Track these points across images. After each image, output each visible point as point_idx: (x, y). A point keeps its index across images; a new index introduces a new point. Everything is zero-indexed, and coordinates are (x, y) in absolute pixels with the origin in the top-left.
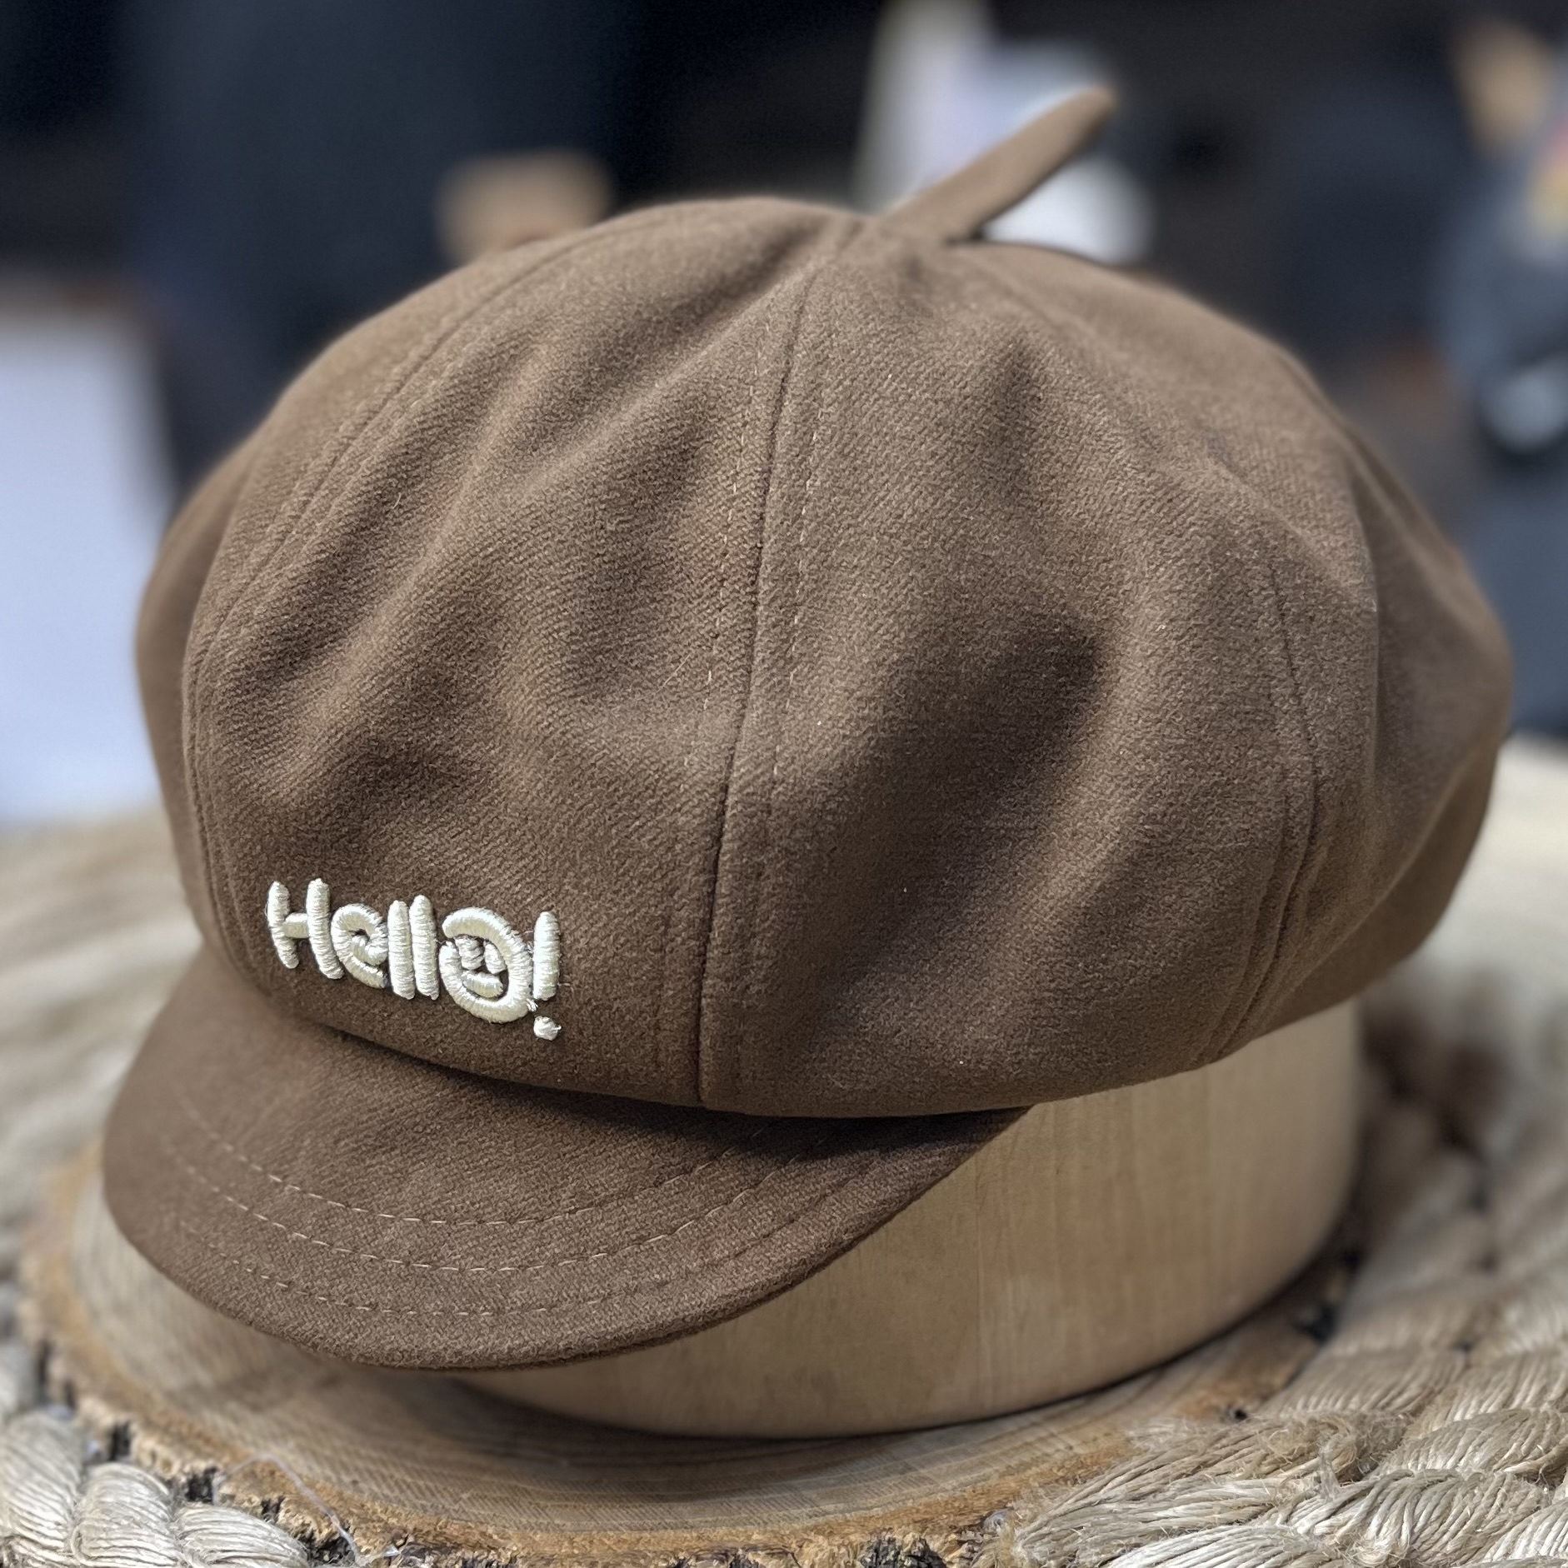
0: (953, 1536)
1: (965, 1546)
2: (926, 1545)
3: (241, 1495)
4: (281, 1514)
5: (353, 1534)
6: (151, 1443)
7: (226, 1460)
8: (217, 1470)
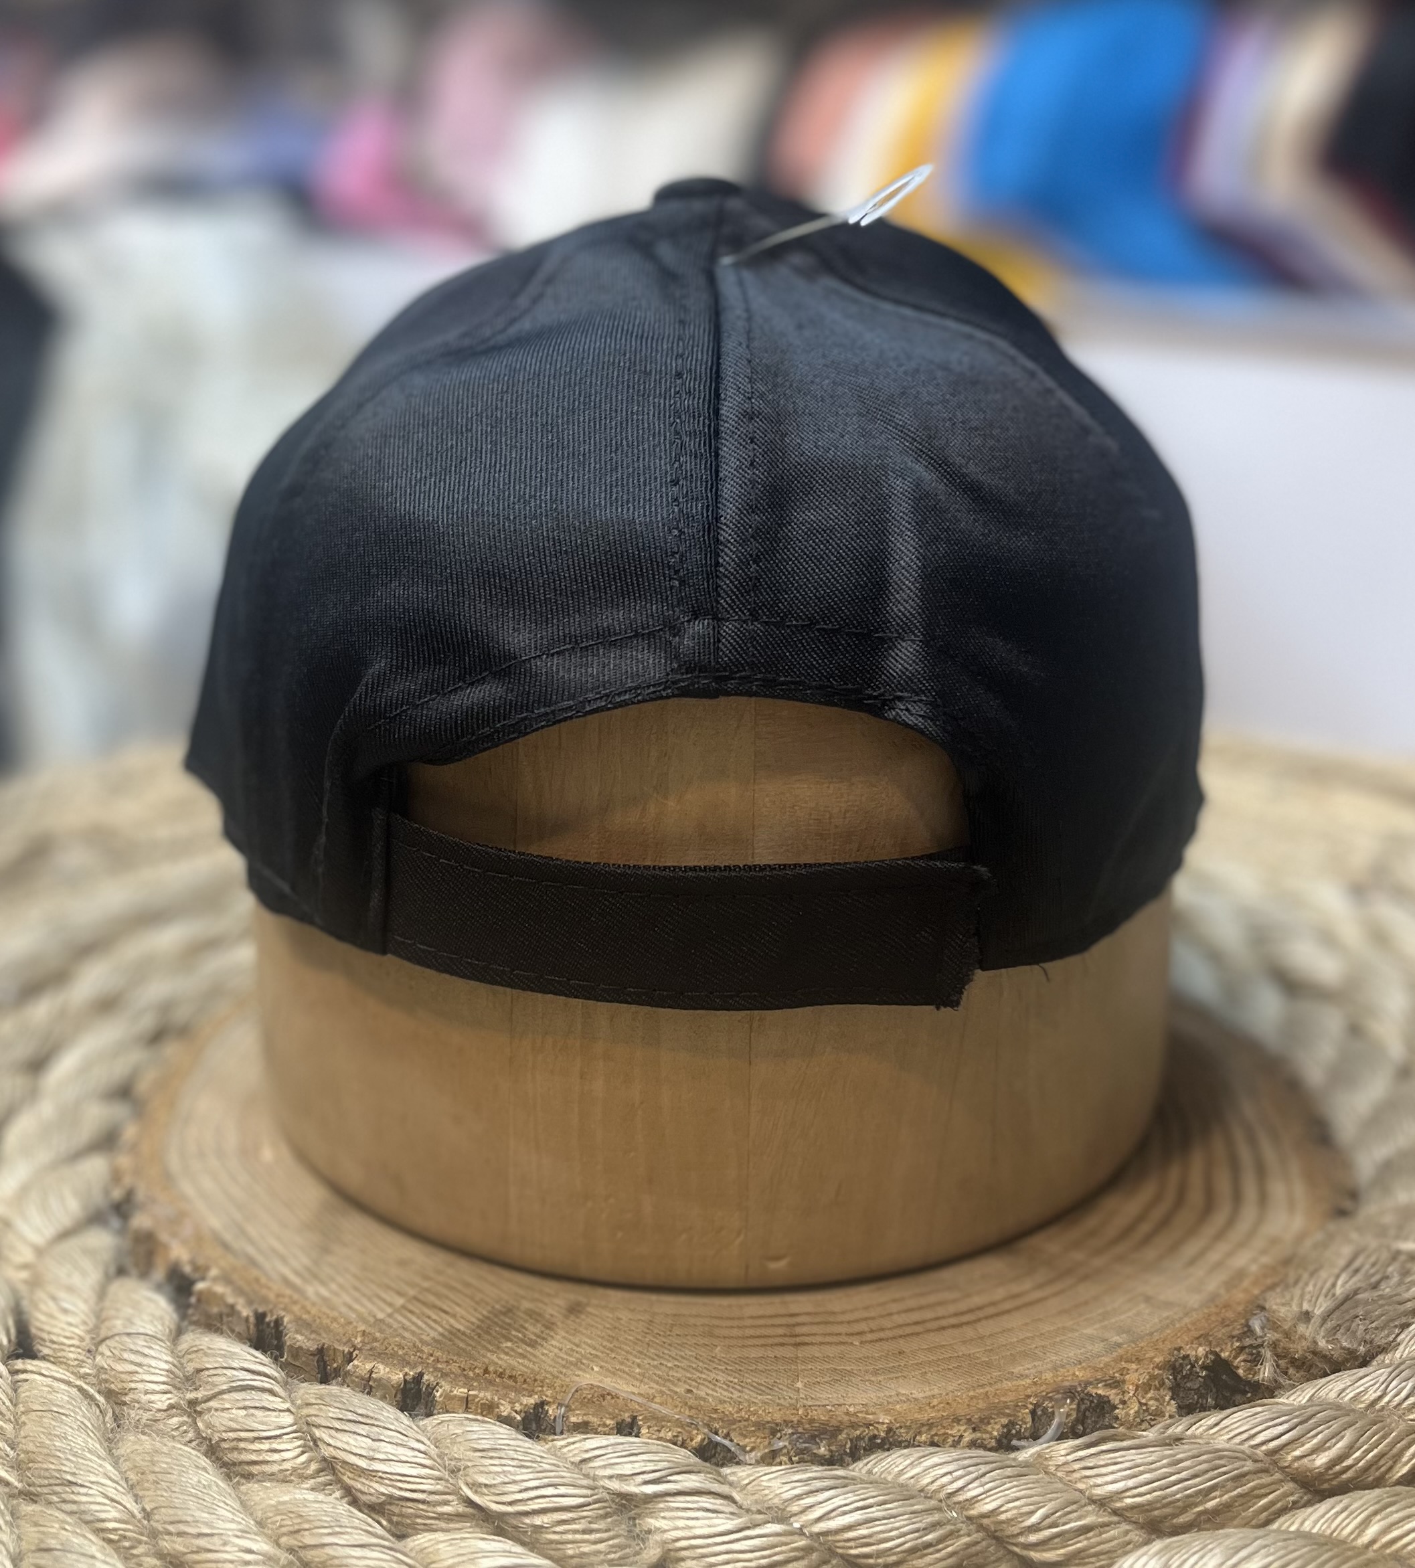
0: (1238, 1344)
1: (1247, 1350)
2: (1217, 1355)
3: (594, 1420)
4: (644, 1431)
5: (727, 1436)
6: (462, 1390)
7: (549, 1393)
8: (548, 1403)
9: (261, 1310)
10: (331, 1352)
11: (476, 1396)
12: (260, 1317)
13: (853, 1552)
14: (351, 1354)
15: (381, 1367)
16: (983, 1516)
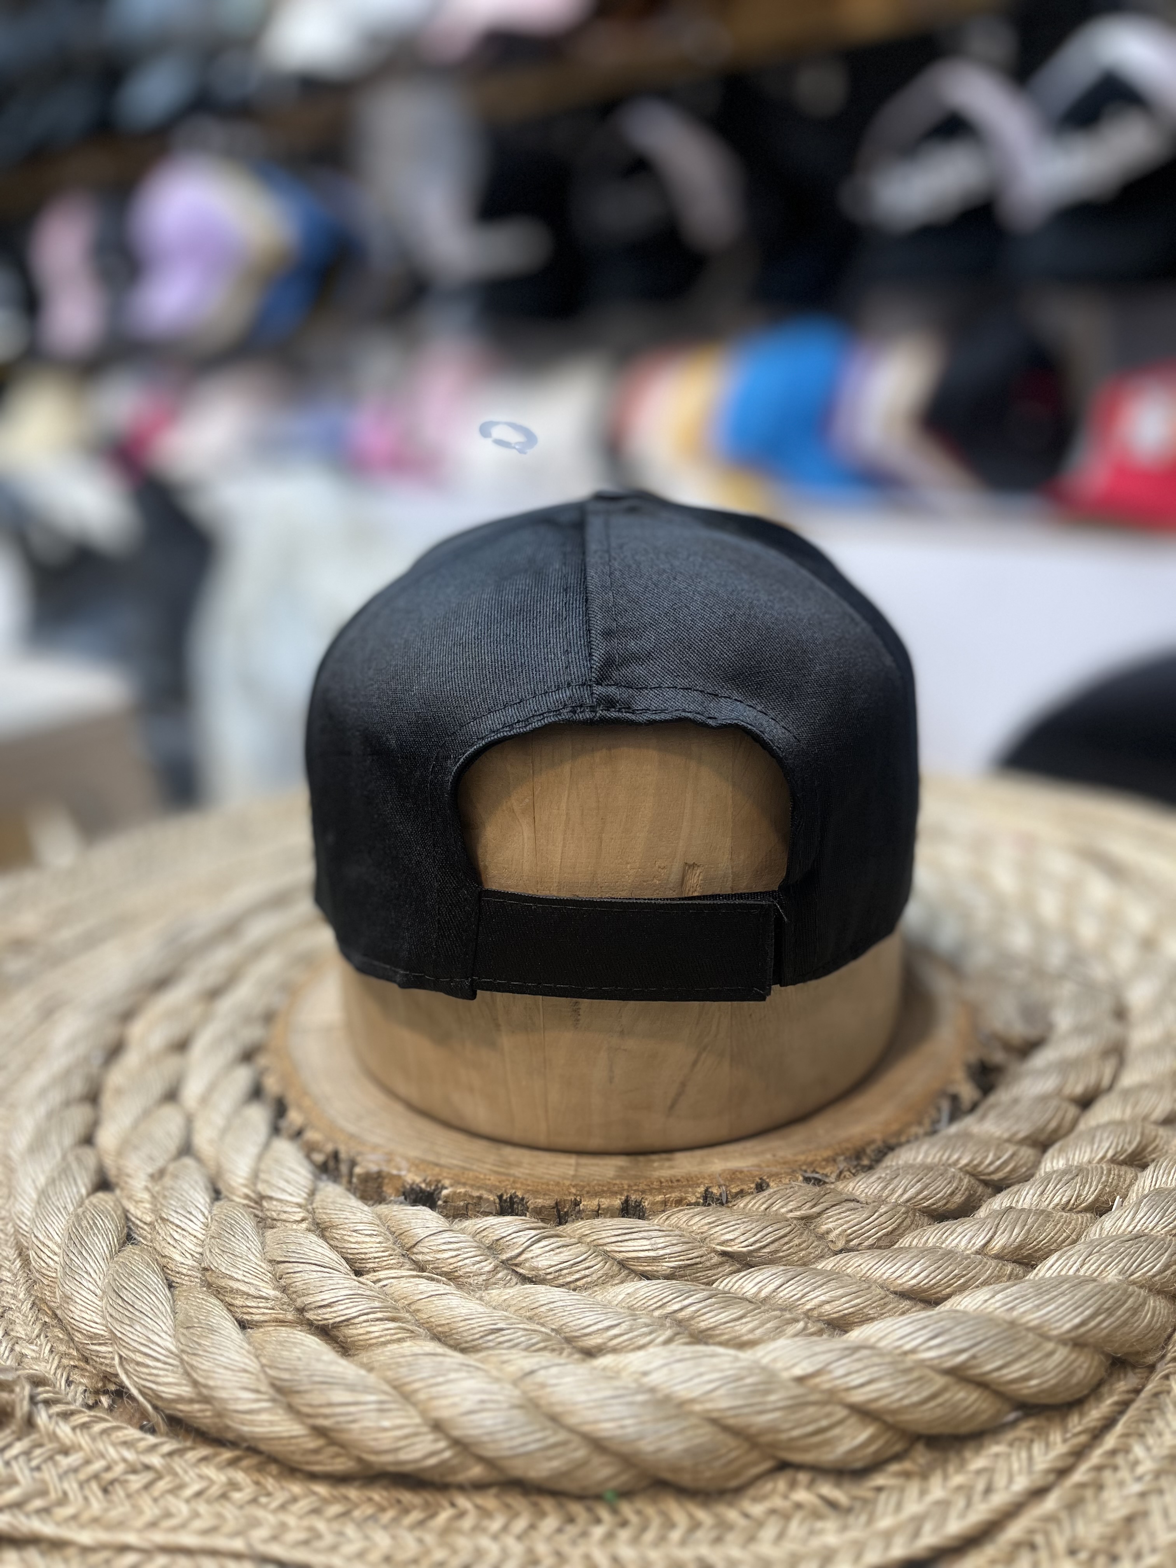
3: (745, 1187)
4: (772, 1184)
5: (814, 1171)
6: (660, 1197)
7: (706, 1181)
8: (710, 1187)
9: (499, 1194)
10: (563, 1203)
11: (670, 1197)
12: (500, 1197)
13: (925, 1204)
14: (575, 1199)
15: (603, 1200)
16: (967, 1165)
